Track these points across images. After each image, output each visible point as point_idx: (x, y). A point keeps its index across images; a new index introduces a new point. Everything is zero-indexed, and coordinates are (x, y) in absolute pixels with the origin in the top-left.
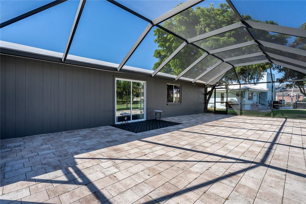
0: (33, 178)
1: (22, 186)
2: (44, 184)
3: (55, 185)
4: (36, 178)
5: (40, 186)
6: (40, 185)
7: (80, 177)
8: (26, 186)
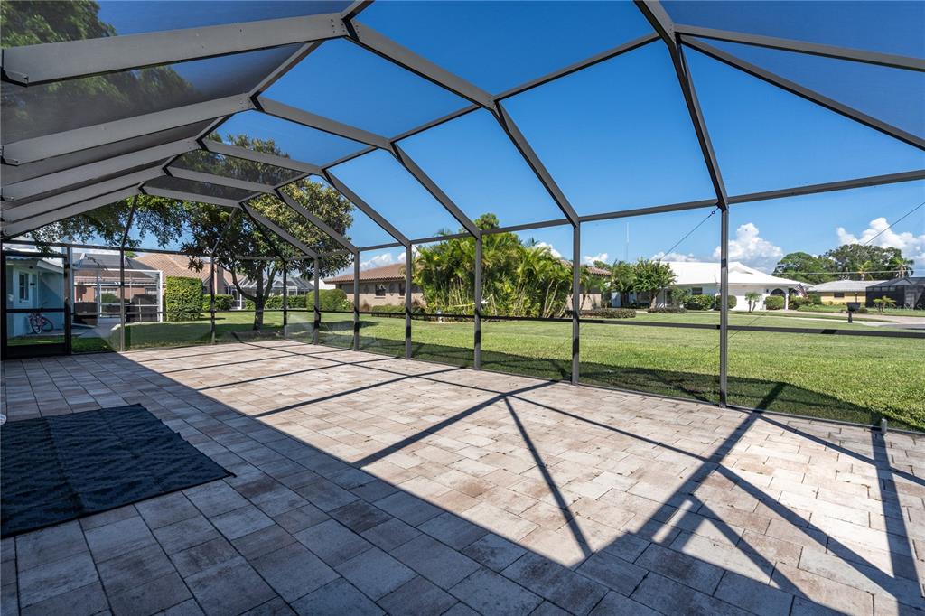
0: (773, 584)
1: (814, 581)
2: (758, 549)
3: (739, 531)
4: (765, 579)
5: (771, 549)
6: (769, 554)
7: (676, 508)
8: (804, 575)
